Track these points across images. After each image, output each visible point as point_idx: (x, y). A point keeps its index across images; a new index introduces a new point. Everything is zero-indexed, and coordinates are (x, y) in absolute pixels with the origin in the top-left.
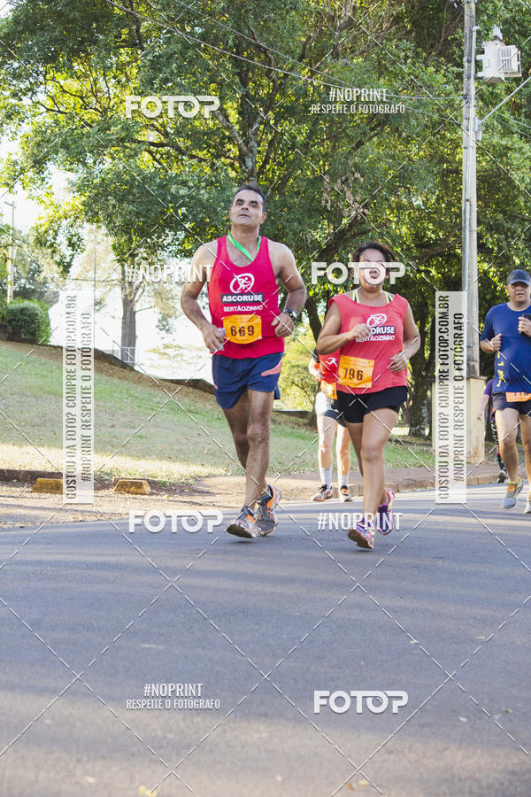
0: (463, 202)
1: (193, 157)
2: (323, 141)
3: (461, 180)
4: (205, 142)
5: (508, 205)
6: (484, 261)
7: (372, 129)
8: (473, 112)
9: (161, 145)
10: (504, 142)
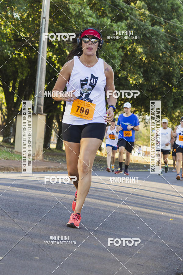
0: (41, 18)
3: (41, 6)
5: (65, 22)
6: (50, 51)
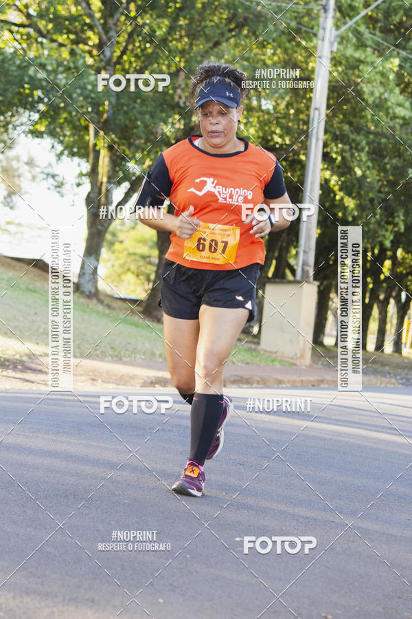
0: (312, 109)
1: (53, 41)
2: (181, 37)
4: (67, 28)
7: (231, 31)
8: (330, 23)
9: (21, 25)
10: (357, 55)
